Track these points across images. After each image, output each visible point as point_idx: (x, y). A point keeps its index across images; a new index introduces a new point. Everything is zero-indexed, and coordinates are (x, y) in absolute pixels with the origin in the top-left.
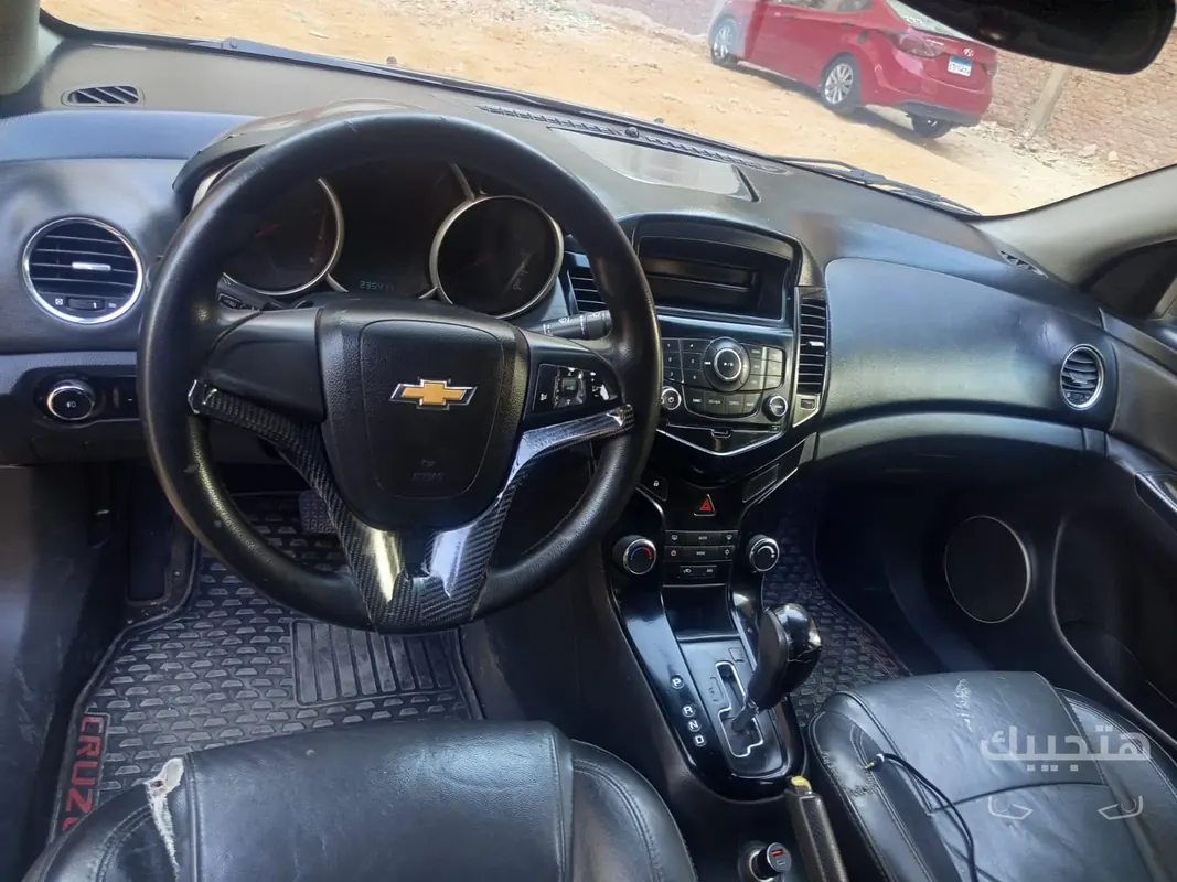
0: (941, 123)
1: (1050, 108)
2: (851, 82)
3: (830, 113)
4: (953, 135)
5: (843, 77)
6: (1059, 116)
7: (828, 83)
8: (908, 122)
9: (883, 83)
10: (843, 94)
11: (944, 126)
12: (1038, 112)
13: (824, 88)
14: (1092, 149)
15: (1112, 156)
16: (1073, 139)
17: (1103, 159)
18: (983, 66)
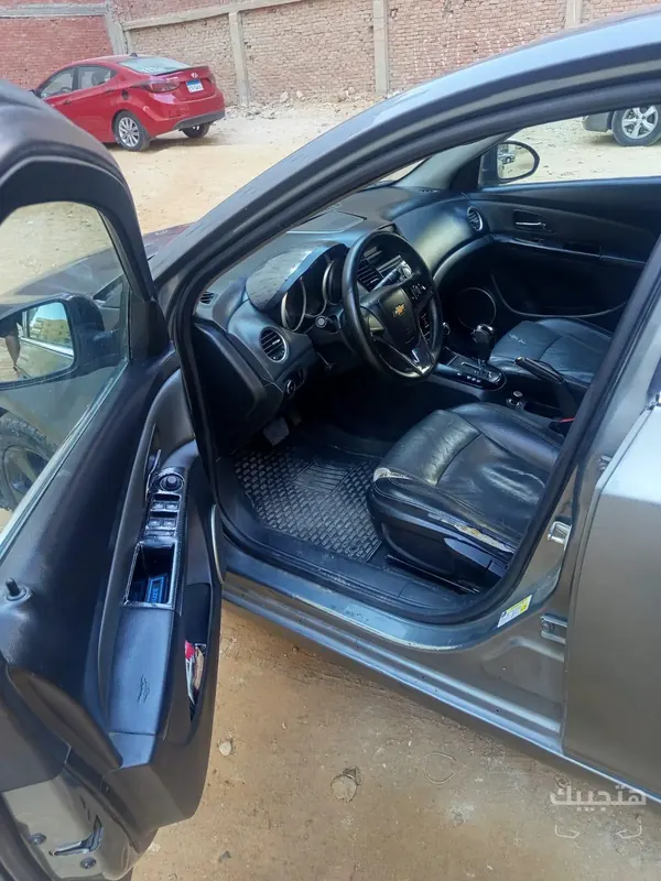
0: (202, 126)
1: (247, 82)
2: (136, 128)
3: (135, 153)
4: (212, 130)
5: (129, 127)
6: (255, 84)
7: (121, 135)
8: (182, 135)
9: (158, 119)
10: (136, 137)
11: (204, 128)
12: (242, 89)
13: (120, 140)
14: (284, 96)
15: (299, 94)
16: (271, 95)
17: (296, 98)
18: (207, 79)
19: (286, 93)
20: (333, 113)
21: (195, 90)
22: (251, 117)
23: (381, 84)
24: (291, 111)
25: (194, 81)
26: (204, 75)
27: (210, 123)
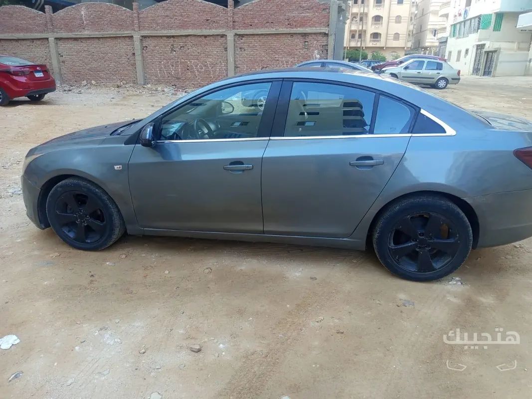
0: (40, 95)
1: (60, 74)
9: (15, 89)
12: (57, 77)
14: (85, 82)
15: (93, 82)
16: (76, 81)
17: (91, 84)
18: (45, 71)
19: (85, 81)
20: (116, 93)
21: (39, 76)
22: (66, 92)
23: (141, 80)
24: (90, 90)
25: (39, 71)
26: (44, 69)
27: (46, 93)
